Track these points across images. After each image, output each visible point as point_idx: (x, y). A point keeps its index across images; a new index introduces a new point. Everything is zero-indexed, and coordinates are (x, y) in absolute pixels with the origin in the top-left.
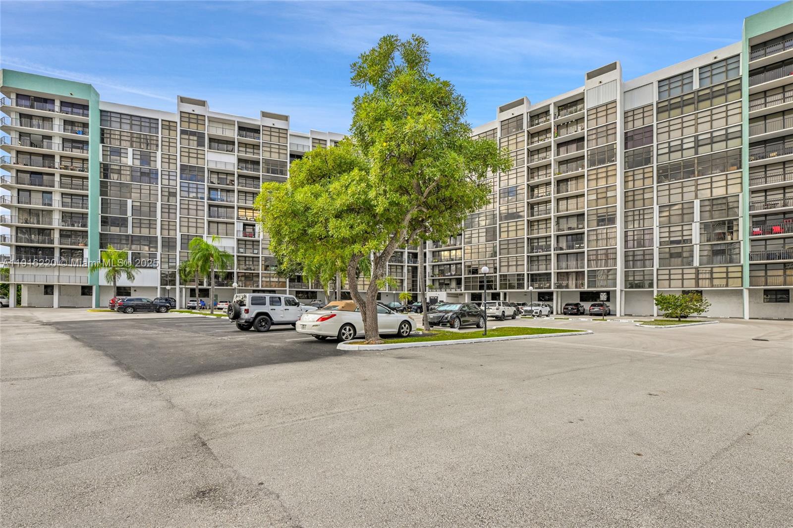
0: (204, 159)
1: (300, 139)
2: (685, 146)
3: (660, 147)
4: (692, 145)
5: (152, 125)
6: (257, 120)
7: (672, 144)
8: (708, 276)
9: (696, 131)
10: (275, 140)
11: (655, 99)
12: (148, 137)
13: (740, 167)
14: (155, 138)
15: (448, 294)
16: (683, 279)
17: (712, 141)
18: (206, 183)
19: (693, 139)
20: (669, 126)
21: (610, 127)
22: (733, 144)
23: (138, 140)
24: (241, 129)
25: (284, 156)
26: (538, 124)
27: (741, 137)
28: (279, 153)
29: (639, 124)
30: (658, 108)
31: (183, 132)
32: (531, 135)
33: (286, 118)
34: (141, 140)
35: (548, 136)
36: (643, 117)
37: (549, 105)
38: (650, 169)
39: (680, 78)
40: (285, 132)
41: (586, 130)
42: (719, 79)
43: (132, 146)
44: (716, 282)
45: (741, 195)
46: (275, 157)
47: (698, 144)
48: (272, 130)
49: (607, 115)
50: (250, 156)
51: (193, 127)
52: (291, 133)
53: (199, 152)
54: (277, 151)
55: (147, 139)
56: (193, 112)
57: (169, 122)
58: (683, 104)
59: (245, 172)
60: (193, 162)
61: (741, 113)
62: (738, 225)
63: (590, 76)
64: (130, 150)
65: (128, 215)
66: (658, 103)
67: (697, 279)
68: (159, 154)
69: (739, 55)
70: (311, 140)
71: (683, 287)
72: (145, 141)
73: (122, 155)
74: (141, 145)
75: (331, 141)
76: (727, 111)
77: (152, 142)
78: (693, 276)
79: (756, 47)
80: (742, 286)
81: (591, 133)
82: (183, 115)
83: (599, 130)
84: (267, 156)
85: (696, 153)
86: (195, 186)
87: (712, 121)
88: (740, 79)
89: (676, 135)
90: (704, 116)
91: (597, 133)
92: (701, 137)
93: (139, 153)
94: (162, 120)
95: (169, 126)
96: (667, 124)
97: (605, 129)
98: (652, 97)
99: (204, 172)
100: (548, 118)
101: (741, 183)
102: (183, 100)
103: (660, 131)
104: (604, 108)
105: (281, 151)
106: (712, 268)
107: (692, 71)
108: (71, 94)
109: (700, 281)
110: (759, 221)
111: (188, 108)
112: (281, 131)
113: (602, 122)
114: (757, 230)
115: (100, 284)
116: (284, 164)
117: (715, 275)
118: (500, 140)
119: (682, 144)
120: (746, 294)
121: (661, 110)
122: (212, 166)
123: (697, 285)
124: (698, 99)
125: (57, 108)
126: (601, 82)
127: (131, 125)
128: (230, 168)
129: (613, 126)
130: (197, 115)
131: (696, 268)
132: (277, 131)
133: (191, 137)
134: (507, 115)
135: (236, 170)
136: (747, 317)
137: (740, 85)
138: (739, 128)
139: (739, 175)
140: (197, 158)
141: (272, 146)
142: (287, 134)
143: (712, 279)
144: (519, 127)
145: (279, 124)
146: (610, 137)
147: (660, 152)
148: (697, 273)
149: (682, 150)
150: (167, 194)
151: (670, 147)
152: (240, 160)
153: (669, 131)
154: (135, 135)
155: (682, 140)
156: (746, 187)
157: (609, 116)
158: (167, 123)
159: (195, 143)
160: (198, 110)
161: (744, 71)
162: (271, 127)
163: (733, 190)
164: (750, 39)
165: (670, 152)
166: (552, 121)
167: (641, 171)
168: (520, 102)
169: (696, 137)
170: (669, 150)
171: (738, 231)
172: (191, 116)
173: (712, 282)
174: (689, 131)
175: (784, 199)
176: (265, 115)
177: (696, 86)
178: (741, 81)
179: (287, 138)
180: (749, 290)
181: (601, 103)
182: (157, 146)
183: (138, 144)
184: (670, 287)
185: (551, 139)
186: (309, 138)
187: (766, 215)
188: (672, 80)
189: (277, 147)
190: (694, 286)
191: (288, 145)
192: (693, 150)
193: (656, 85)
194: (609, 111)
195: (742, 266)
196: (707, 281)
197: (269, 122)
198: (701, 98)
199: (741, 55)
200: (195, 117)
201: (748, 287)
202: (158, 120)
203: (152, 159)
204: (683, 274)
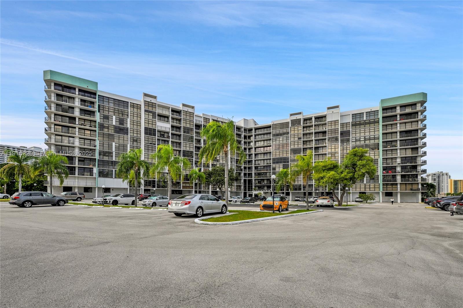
0: (156, 125)
1: (198, 117)
2: (361, 140)
3: (353, 139)
4: (363, 139)
5: (125, 105)
6: (180, 107)
7: (357, 138)
8: (369, 187)
9: (365, 135)
10: (188, 118)
11: (351, 121)
12: (123, 111)
13: (378, 149)
14: (126, 111)
15: (263, 192)
16: (360, 188)
17: (370, 139)
18: (157, 137)
19: (364, 137)
20: (356, 131)
21: (336, 130)
22: (376, 141)
23: (118, 112)
24: (172, 111)
25: (192, 125)
26: (306, 124)
27: (379, 139)
28: (190, 124)
29: (345, 129)
30: (352, 124)
31: (146, 111)
32: (304, 127)
33: (193, 107)
34: (119, 112)
35: (311, 128)
36: (347, 127)
37: (312, 117)
38: (349, 146)
39: (359, 115)
40: (193, 114)
41: (327, 129)
42: (372, 118)
43: (115, 115)
44: (371, 189)
45: (379, 159)
46: (188, 126)
47: (365, 140)
48: (187, 113)
49: (335, 125)
50: (175, 124)
51: (150, 109)
52: (196, 115)
53: (153, 121)
54: (189, 123)
55: (122, 112)
56: (151, 102)
57: (133, 103)
58: (360, 124)
59: (174, 132)
60: (150, 126)
61: (379, 131)
62: (378, 169)
63: (329, 108)
64: (114, 117)
65: (113, 151)
66: (352, 122)
67: (365, 188)
68: (129, 120)
69: (378, 110)
70: (203, 118)
71: (360, 191)
72: (121, 113)
73: (110, 119)
74: (119, 115)
75: (212, 119)
76: (375, 129)
77: (125, 113)
78: (364, 187)
79: (385, 109)
80: (379, 191)
81: (329, 131)
82: (146, 102)
83: (332, 130)
84: (185, 125)
85: (365, 143)
86: (151, 138)
87: (370, 132)
88: (379, 119)
89: (358, 135)
90: (367, 130)
91: (331, 131)
92: (366, 137)
93: (118, 118)
95: (133, 106)
97: (334, 130)
98: (350, 120)
99: (156, 131)
100: (311, 121)
101: (379, 155)
102: (146, 95)
103: (353, 133)
104: (334, 122)
105: (191, 123)
106: (370, 184)
107: (363, 113)
108: (88, 87)
109: (366, 189)
110: (385, 169)
111: (148, 99)
112: (191, 113)
113: (333, 127)
114: (384, 172)
115: (98, 186)
116: (192, 130)
117: (371, 187)
118: (290, 127)
119: (360, 139)
120: (381, 193)
121: (353, 125)
122: (160, 129)
124: (365, 123)
125: (77, 93)
126: (333, 112)
127: (114, 104)
128: (167, 130)
129: (337, 129)
130: (153, 103)
131: (365, 184)
132: (189, 113)
133: (150, 114)
134: (294, 118)
135: (171, 131)
136: (381, 201)
137: (379, 121)
138: (378, 136)
139: (378, 152)
140: (152, 124)
141: (187, 120)
142: (193, 115)
143: (370, 188)
144: (300, 123)
145: (190, 110)
146: (336, 133)
147: (353, 140)
148: (365, 186)
149: (360, 141)
150: (132, 140)
151: (356, 139)
152: (173, 127)
153: (356, 133)
154: (116, 109)
155: (360, 137)
156: (381, 157)
157: (336, 126)
158: (132, 104)
159: (151, 117)
160: (153, 100)
161: (380, 116)
162: (186, 111)
163: (376, 157)
164: (382, 107)
166: (313, 123)
168: (300, 113)
169: (365, 137)
170: (356, 140)
171: (378, 171)
172: (149, 103)
173: (370, 189)
174: (362, 134)
175: (392, 162)
176: (184, 105)
177: (365, 119)
178: (379, 120)
179: (193, 117)
180: (382, 192)
181: (333, 120)
182: (128, 115)
183: (118, 114)
184: (356, 191)
185: (313, 130)
186: (202, 117)
187: (386, 167)
188: (357, 115)
189: (189, 121)
190: (364, 190)
191: (194, 120)
192: (364, 141)
193: (351, 116)
194: (336, 124)
195: (379, 184)
196: (368, 189)
197: (186, 109)
198: (366, 123)
200: (151, 104)
201: (382, 191)
202: (128, 102)
203: (125, 122)
204: (360, 186)
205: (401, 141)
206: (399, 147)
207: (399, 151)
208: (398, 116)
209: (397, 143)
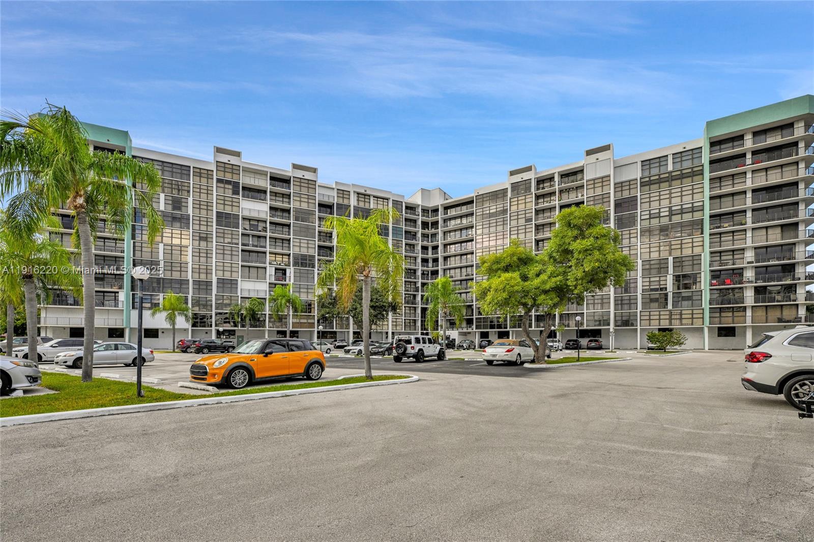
0: (239, 207)
1: (326, 189)
2: (662, 214)
3: (643, 213)
4: (667, 213)
5: (184, 172)
6: (288, 171)
7: (652, 212)
8: (679, 317)
9: (670, 203)
10: (304, 191)
11: (639, 175)
12: (180, 183)
13: (702, 233)
14: (186, 184)
15: (459, 332)
16: (659, 319)
17: (682, 212)
18: (240, 230)
19: (667, 209)
20: (650, 197)
21: (605, 196)
22: (697, 216)
23: (170, 186)
24: (272, 178)
25: (313, 205)
26: (543, 188)
27: (703, 210)
28: (308, 202)
29: (626, 194)
30: (641, 183)
31: (219, 181)
32: (538, 197)
33: (314, 170)
34: (172, 186)
35: (552, 198)
36: (630, 189)
37: (554, 173)
38: (635, 231)
39: (658, 160)
40: (314, 183)
41: (585, 197)
42: (687, 164)
43: (163, 192)
44: (685, 321)
45: (703, 254)
46: (304, 206)
47: (671, 214)
48: (302, 181)
49: (602, 186)
50: (279, 204)
51: (228, 177)
52: (320, 185)
53: (234, 200)
54: (306, 200)
55: (178, 185)
56: (229, 163)
57: (200, 169)
58: (660, 181)
59: (276, 220)
60: (228, 210)
61: (703, 192)
62: (701, 277)
63: (589, 153)
64: (162, 196)
65: (160, 259)
66: (641, 179)
67: (670, 319)
68: (190, 200)
69: (701, 147)
70: (335, 191)
71: (660, 326)
72: (176, 187)
73: (154, 200)
74: (172, 191)
75: (354, 192)
76: (693, 189)
77: (184, 188)
78: (667, 317)
79: (715, 144)
80: (703, 325)
81: (589, 199)
82: (219, 164)
83: (596, 198)
84: (297, 205)
85: (670, 220)
86: (230, 232)
87: (682, 196)
88: (703, 166)
89: (655, 205)
90: (676, 192)
91: (594, 200)
92: (674, 208)
93: (170, 198)
94: (193, 167)
95: (200, 173)
96: (648, 196)
97: (601, 197)
98: (636, 173)
99: (239, 219)
100: (552, 183)
101: (703, 246)
102: (219, 150)
103: (643, 201)
104: (600, 180)
105: (310, 201)
106: (681, 310)
107: (667, 156)
108: (108, 140)
109: (674, 321)
110: (715, 275)
111: (224, 158)
112: (310, 182)
113: (599, 191)
114: (714, 282)
115: (131, 326)
116: (312, 213)
117: (684, 316)
118: (510, 199)
119: (660, 212)
120: (706, 331)
121: (642, 185)
122: (247, 214)
123: (671, 324)
124: (671, 178)
126: (597, 159)
127: (163, 171)
128: (262, 216)
129: (607, 196)
130: (233, 165)
131: (670, 311)
132: (306, 182)
133: (227, 186)
134: (517, 178)
135: (269, 218)
136: (707, 348)
137: (702, 170)
138: (701, 204)
139: (701, 239)
140: (232, 206)
141: (302, 196)
142: (315, 185)
143: (681, 319)
144: (528, 189)
145: (308, 176)
146: (605, 204)
147: (643, 217)
148: (671, 315)
149: (660, 217)
150: (198, 238)
151: (650, 214)
152: (272, 208)
153: (650, 202)
154: (167, 181)
155: (660, 209)
156: (707, 250)
157: (604, 187)
158: (198, 170)
159: (231, 191)
160: (234, 160)
161: (705, 158)
162: (301, 178)
163: (697, 250)
164: (710, 138)
165: (650, 218)
166: (557, 187)
167: (628, 232)
168: (529, 169)
169: (670, 208)
170: (650, 216)
171: (700, 282)
172: (227, 166)
173: (682, 322)
174: (665, 203)
175: (733, 259)
176: (296, 167)
177: (670, 168)
178: (703, 168)
179: (315, 189)
180: (709, 327)
181: (598, 176)
182: (189, 192)
183: (170, 190)
184: (650, 325)
185: (556, 202)
186: (333, 189)
187: (720, 271)
188: (652, 162)
189: (306, 197)
190: (667, 324)
191: (317, 195)
192: (668, 217)
193: (639, 164)
194: (604, 184)
195: (703, 309)
196: (678, 320)
197: (299, 174)
198: (673, 178)
199: (703, 147)
200: (230, 167)
201: (708, 325)
202: (190, 167)
203: (183, 204)
204: (660, 315)
205: (755, 213)
206: (749, 224)
207: (749, 234)
208: (749, 156)
209: (746, 215)
